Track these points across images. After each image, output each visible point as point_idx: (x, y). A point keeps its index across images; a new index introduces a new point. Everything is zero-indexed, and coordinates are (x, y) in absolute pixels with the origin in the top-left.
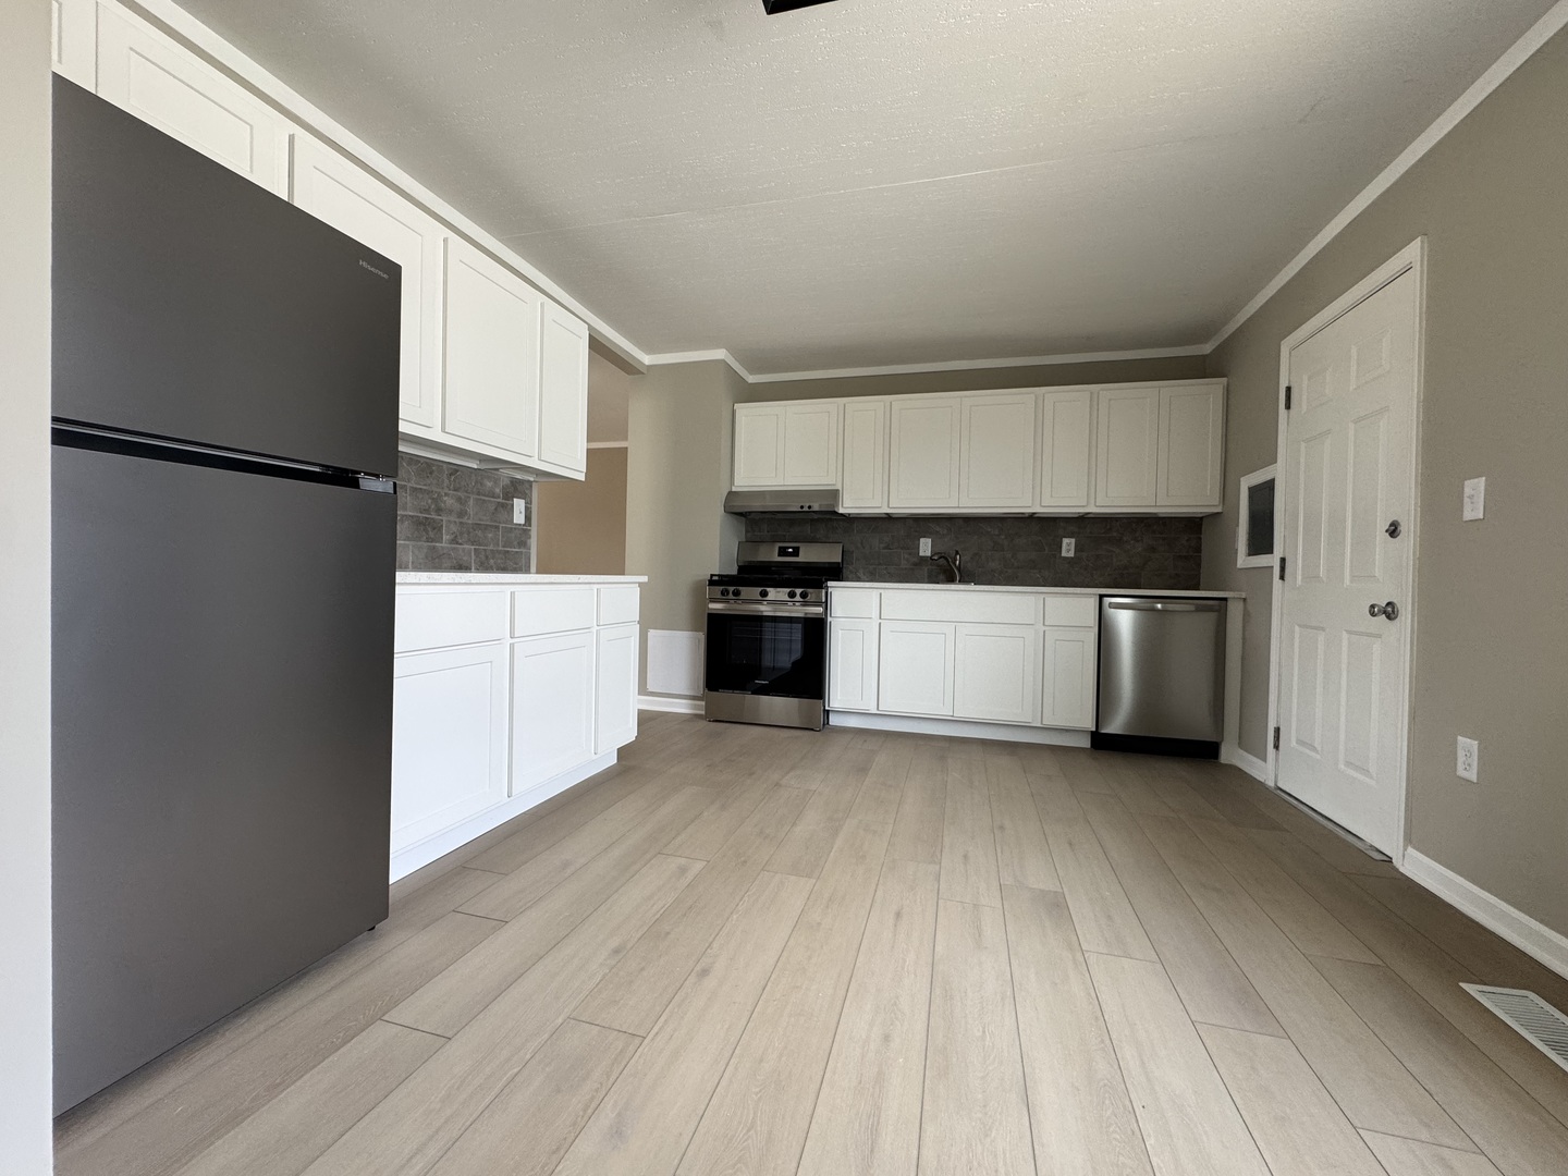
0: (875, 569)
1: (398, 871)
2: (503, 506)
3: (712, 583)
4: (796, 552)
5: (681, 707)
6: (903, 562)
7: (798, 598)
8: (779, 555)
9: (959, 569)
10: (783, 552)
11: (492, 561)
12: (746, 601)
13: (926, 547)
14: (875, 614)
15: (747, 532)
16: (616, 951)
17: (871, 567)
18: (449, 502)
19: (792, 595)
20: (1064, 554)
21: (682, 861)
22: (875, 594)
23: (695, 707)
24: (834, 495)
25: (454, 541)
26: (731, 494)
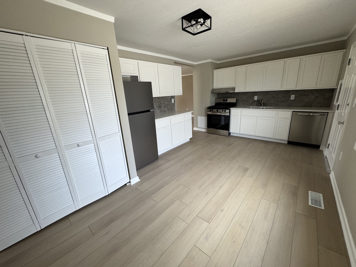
0: (244, 103)
1: (159, 153)
2: (170, 101)
3: (208, 108)
4: (227, 100)
5: (204, 130)
6: (250, 101)
7: (224, 111)
8: (223, 101)
9: (263, 103)
10: (224, 100)
11: (169, 110)
12: (214, 112)
13: (256, 98)
14: (240, 114)
15: (217, 96)
16: (182, 166)
17: (243, 103)
18: (162, 102)
19: (223, 111)
20: (291, 99)
21: (194, 156)
22: (240, 110)
23: (206, 130)
24: (234, 89)
25: (164, 108)
26: (213, 89)
